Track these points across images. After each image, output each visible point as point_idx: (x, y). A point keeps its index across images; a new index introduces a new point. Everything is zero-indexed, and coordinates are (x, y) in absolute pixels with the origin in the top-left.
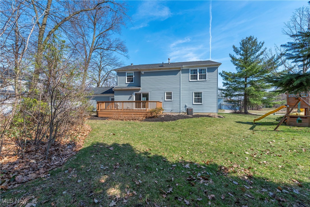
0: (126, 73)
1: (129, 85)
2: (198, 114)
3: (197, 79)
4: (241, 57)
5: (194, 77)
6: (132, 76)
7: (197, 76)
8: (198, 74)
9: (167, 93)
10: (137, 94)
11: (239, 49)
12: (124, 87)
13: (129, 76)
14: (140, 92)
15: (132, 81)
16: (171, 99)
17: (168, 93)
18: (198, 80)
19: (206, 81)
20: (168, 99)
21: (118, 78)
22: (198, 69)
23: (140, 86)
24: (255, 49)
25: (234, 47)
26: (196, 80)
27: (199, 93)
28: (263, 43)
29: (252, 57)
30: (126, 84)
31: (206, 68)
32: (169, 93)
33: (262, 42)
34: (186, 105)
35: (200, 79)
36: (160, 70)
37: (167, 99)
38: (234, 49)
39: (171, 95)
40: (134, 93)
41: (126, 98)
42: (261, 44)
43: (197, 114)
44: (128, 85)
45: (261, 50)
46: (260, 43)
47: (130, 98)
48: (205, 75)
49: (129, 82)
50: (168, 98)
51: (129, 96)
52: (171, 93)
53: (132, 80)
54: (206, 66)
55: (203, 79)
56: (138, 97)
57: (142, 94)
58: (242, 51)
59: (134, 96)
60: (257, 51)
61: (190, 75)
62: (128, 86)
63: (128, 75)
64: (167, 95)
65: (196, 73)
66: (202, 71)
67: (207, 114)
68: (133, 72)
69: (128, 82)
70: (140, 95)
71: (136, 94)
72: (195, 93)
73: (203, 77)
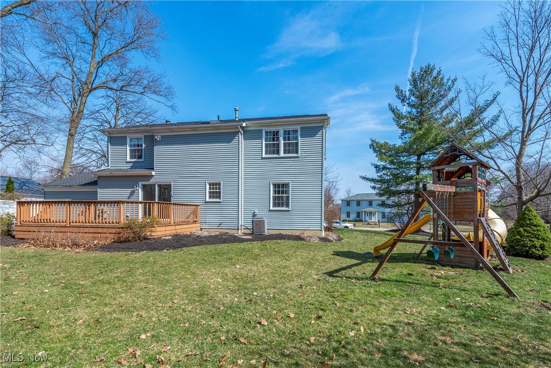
0: (128, 140)
1: (135, 166)
2: (281, 232)
3: (278, 153)
4: (409, 110)
5: (273, 149)
6: (141, 146)
7: (278, 145)
8: (282, 142)
9: (210, 184)
10: (146, 185)
11: (408, 93)
12: (121, 170)
13: (134, 146)
14: (152, 181)
15: (140, 157)
16: (220, 198)
17: (213, 184)
18: (282, 154)
19: (298, 157)
20: (213, 198)
21: (110, 150)
22: (281, 129)
23: (153, 169)
24: (439, 92)
25: (397, 89)
26: (277, 156)
27: (283, 185)
28: (455, 80)
29: (433, 110)
30: (127, 162)
31: (298, 128)
32: (216, 184)
33: (453, 78)
34: (254, 212)
35: (285, 153)
36: (196, 130)
37: (210, 197)
38: (397, 94)
39: (219, 189)
40: (140, 184)
41: (121, 193)
42: (450, 83)
43: (278, 232)
44: (130, 165)
45: (451, 95)
46: (448, 80)
47: (132, 193)
48: (297, 144)
49: (135, 158)
50: (212, 195)
51: (129, 191)
52: (219, 184)
53: (141, 155)
54: (298, 123)
55: (292, 153)
56: (149, 192)
57: (156, 186)
58: (413, 98)
59: (140, 190)
60: (443, 96)
61: (264, 143)
62: (132, 168)
63: (133, 143)
64: (210, 189)
65: (278, 139)
66: (291, 136)
67: (297, 233)
68: (142, 136)
69: (131, 158)
70: (152, 187)
71: (144, 186)
72: (275, 185)
73: (292, 148)
